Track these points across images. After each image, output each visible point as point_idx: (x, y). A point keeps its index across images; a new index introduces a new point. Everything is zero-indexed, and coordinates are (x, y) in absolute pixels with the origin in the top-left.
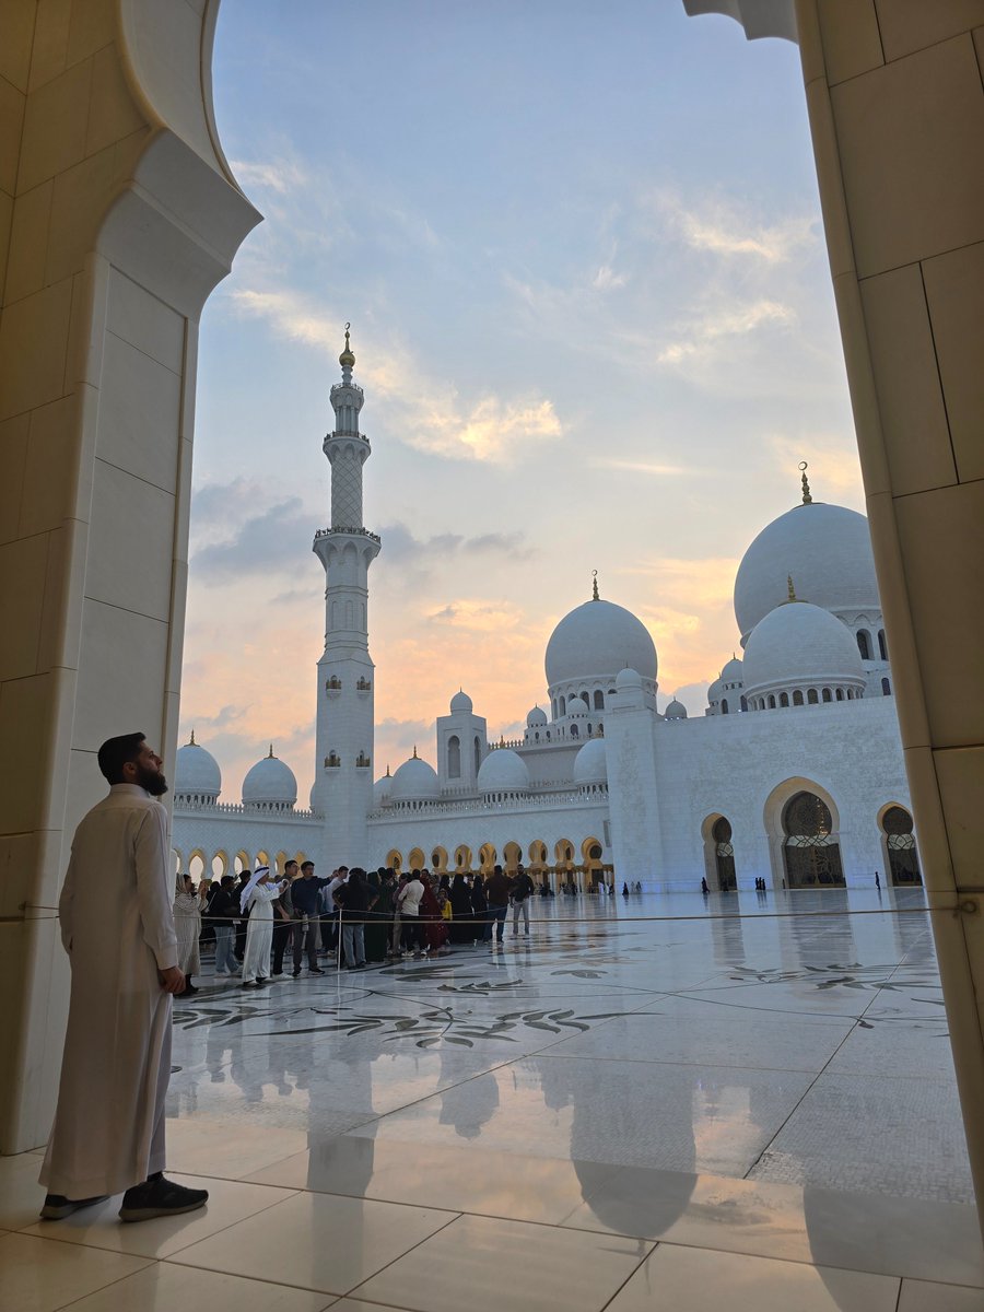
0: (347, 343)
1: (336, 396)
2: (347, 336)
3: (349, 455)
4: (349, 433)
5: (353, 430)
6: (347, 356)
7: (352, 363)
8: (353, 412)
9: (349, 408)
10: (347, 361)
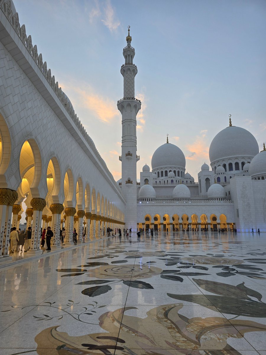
0: (129, 33)
1: (125, 51)
2: (129, 30)
3: (129, 72)
4: (129, 64)
5: (130, 62)
6: (129, 37)
7: (131, 40)
8: (130, 57)
9: (129, 55)
10: (129, 39)
